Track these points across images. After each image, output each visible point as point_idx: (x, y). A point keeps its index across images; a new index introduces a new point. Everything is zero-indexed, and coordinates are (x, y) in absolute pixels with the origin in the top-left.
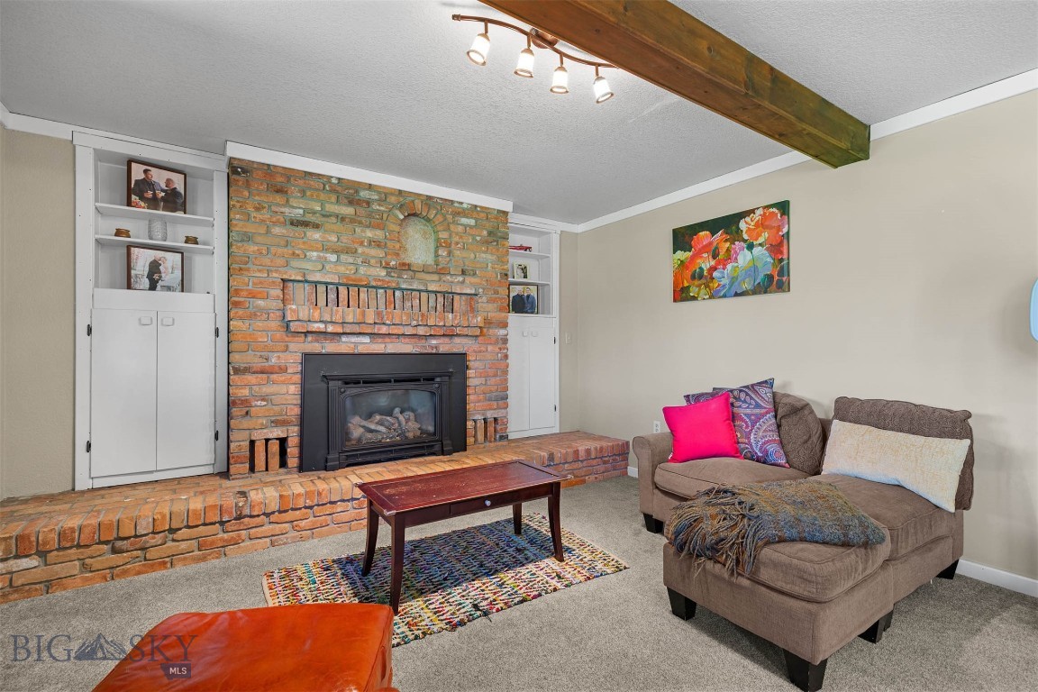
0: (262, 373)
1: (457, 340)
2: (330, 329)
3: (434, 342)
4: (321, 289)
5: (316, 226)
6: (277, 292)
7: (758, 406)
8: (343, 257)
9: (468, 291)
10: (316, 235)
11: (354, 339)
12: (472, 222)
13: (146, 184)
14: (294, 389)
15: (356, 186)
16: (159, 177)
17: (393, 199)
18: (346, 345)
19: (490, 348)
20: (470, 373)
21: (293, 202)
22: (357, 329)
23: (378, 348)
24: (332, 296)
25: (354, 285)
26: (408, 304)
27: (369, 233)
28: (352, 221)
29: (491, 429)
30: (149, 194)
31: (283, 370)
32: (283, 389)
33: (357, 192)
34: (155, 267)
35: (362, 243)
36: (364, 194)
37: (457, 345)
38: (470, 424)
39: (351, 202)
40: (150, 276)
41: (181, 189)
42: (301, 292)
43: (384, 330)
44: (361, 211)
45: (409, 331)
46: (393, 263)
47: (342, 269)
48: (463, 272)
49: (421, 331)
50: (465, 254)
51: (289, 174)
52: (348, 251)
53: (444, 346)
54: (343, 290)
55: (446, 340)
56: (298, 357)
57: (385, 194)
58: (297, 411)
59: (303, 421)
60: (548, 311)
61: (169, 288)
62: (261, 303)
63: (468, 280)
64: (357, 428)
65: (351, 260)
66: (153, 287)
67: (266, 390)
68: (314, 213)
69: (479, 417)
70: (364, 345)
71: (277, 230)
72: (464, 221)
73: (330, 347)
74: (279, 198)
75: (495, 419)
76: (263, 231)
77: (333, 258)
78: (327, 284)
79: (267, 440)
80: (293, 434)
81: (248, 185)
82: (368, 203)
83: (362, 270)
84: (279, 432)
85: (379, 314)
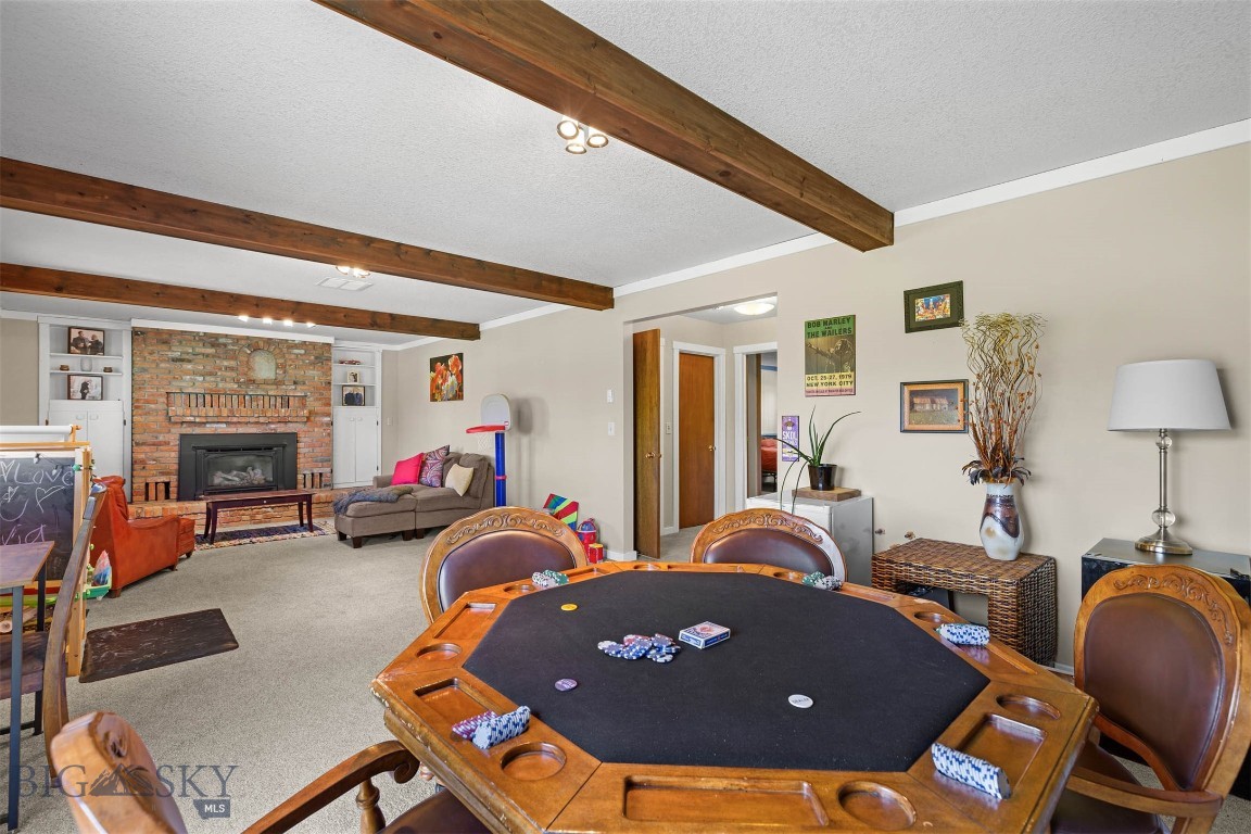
0: (154, 445)
1: (291, 425)
2: (198, 420)
3: (273, 426)
4: (193, 397)
5: (189, 361)
6: (164, 400)
7: (436, 459)
8: (208, 378)
9: (299, 394)
10: (189, 366)
11: (215, 425)
12: (302, 352)
13: (80, 339)
14: (174, 455)
15: (217, 336)
16: (88, 335)
17: (243, 342)
18: (209, 429)
19: (316, 430)
20: (300, 445)
21: (173, 348)
22: (216, 420)
23: (232, 430)
24: (200, 400)
25: (215, 394)
26: (254, 404)
27: (226, 363)
28: (213, 356)
29: (317, 480)
30: (82, 345)
31: (167, 443)
32: (167, 454)
33: (217, 339)
34: (85, 386)
35: (220, 369)
36: (222, 340)
37: (291, 428)
38: (300, 477)
39: (213, 346)
40: (82, 391)
41: (101, 340)
42: (179, 400)
43: (235, 420)
44: (221, 351)
45: (252, 420)
46: (242, 380)
47: (206, 385)
48: (295, 383)
49: (262, 420)
50: (296, 372)
51: (171, 333)
52: (211, 374)
53: (281, 429)
54: (208, 398)
55: (282, 425)
56: (178, 437)
57: (237, 339)
58: (176, 467)
59: (180, 473)
60: (373, 404)
61: (93, 398)
62: (153, 406)
63: (299, 387)
64: (219, 479)
65: (212, 379)
66: (83, 398)
67: (156, 455)
68: (188, 353)
69: (308, 472)
70: (222, 428)
71: (162, 365)
72: (296, 351)
73: (198, 430)
74: (164, 347)
75: (321, 474)
76: (154, 366)
77: (201, 379)
78: (197, 394)
79: (157, 483)
80: (173, 480)
81: (144, 340)
82: (225, 345)
83: (221, 385)
84: (165, 479)
85: (231, 411)
